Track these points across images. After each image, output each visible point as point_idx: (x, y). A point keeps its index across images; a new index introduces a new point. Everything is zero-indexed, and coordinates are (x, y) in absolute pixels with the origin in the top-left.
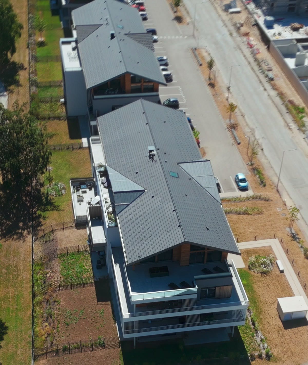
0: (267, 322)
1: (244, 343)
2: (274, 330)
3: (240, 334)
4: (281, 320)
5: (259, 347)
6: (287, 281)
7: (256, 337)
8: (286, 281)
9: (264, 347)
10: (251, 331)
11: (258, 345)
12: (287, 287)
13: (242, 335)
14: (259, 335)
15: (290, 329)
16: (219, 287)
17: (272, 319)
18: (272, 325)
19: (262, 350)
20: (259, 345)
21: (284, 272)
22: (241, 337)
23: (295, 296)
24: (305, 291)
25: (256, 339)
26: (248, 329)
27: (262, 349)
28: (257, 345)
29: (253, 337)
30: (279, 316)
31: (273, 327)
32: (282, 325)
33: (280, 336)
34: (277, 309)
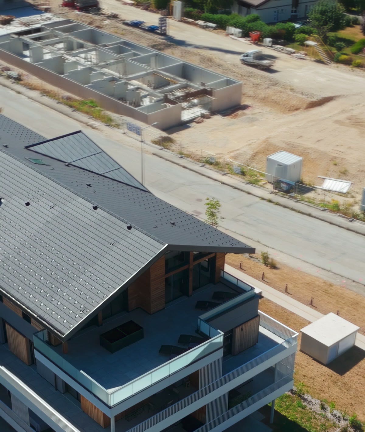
0: (304, 376)
1: (299, 425)
2: (326, 384)
3: (280, 414)
4: (322, 364)
5: (328, 420)
6: (280, 306)
7: (309, 407)
8: (277, 306)
9: (335, 416)
10: (293, 401)
11: (323, 417)
12: (286, 314)
13: (283, 413)
14: (311, 401)
15: (347, 371)
16: (240, 327)
17: (306, 368)
18: (317, 378)
19: (337, 422)
20: (325, 417)
21: (263, 295)
22: (285, 417)
23: (310, 323)
24: (317, 310)
25: (311, 409)
26: (285, 400)
27: (335, 420)
28: (323, 419)
29: (303, 409)
30: (314, 359)
31: (320, 379)
32: (332, 371)
33: (343, 389)
34: (301, 351)
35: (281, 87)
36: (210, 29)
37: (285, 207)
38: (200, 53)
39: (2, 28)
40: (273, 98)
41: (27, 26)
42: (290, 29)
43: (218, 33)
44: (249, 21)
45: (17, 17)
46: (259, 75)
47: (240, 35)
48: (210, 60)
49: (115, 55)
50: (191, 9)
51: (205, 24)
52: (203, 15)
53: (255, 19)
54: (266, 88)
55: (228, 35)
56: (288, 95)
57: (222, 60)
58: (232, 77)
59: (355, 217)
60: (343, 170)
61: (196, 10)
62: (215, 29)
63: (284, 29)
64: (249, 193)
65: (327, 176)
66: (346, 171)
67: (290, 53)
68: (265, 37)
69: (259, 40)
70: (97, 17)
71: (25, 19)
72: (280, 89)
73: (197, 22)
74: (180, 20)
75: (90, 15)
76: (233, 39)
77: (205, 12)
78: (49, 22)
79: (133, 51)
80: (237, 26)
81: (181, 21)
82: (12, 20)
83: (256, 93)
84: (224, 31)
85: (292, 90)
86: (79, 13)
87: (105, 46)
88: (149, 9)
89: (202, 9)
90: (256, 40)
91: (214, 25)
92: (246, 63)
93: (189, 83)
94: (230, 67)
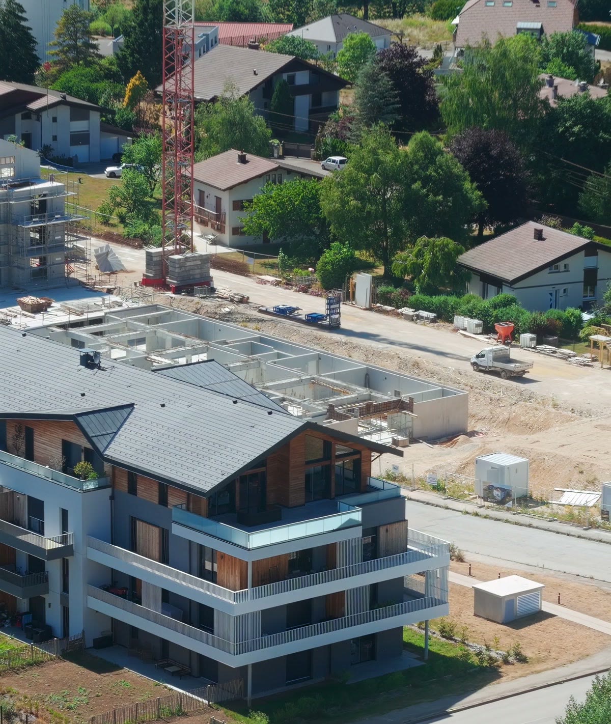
0: (473, 632)
6: (458, 585)
8: (455, 584)
10: (455, 647)
12: (464, 590)
13: (442, 654)
17: (478, 627)
26: (446, 646)
30: (489, 620)
32: (507, 627)
33: (516, 639)
34: (475, 615)
35: (539, 403)
36: (423, 321)
37: (496, 520)
38: (400, 356)
39: (33, 318)
40: (523, 418)
41: (79, 315)
42: (572, 319)
43: (438, 328)
44: (495, 306)
45: (57, 300)
46: (501, 386)
47: (480, 330)
48: (416, 365)
49: (244, 357)
50: (391, 288)
51: (416, 313)
52: (412, 298)
53: (507, 303)
54: (512, 405)
55: (456, 330)
56: (548, 413)
57: (438, 365)
58: (450, 386)
59: (592, 525)
60: (591, 479)
61: (399, 290)
62: (433, 321)
63: (559, 318)
64: (447, 508)
65: (568, 488)
66: (595, 479)
67: (566, 358)
68: (524, 332)
69: (514, 338)
70: (208, 303)
71: (73, 303)
72: (535, 405)
73: (400, 310)
74: (368, 307)
75: (196, 299)
76: (465, 335)
77: (417, 292)
78: (117, 309)
79: (276, 351)
80: (475, 314)
81: (370, 309)
82: (49, 305)
83: (494, 412)
84: (450, 325)
85: (555, 406)
86: (173, 296)
87: (226, 343)
88: (310, 290)
89: (412, 290)
90: (506, 337)
91: (432, 315)
92: (480, 368)
93: (373, 394)
94: (453, 376)
